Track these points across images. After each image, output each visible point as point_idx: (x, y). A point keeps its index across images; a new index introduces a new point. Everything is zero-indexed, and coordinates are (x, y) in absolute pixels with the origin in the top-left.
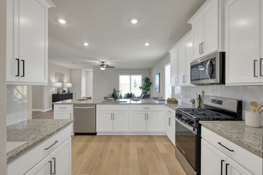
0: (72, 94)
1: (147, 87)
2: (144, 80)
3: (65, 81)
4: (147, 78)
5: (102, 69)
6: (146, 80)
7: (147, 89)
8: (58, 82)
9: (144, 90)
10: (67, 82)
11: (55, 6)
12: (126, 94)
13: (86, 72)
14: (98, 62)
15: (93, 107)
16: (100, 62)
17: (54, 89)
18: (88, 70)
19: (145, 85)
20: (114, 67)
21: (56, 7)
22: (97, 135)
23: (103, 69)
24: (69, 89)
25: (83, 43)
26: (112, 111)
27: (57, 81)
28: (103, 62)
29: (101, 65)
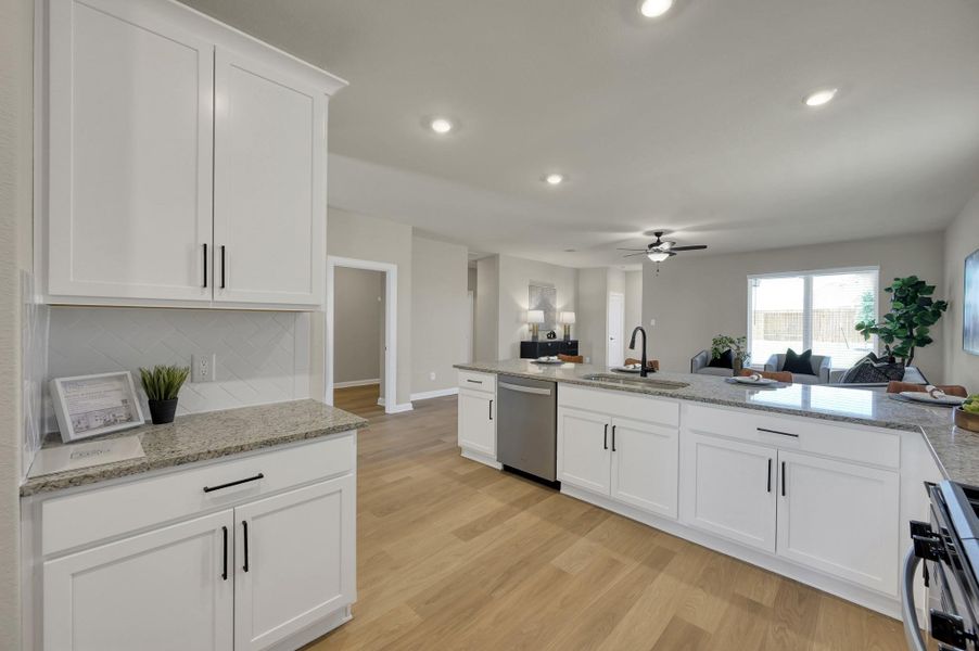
0: (575, 344)
1: (912, 325)
2: (889, 290)
3: (559, 304)
4: (913, 278)
5: (655, 258)
6: (900, 290)
7: (911, 337)
8: (538, 308)
9: (891, 340)
10: (565, 309)
11: (343, 81)
12: (778, 355)
13: (627, 274)
14: (641, 237)
15: (547, 392)
16: (648, 233)
17: (526, 327)
18: (628, 267)
19: (896, 314)
20: (705, 247)
21: (347, 83)
22: (562, 491)
23: (662, 257)
24: (567, 328)
25: (544, 179)
26: (609, 415)
27: (533, 306)
28: (658, 234)
29: (651, 246)
